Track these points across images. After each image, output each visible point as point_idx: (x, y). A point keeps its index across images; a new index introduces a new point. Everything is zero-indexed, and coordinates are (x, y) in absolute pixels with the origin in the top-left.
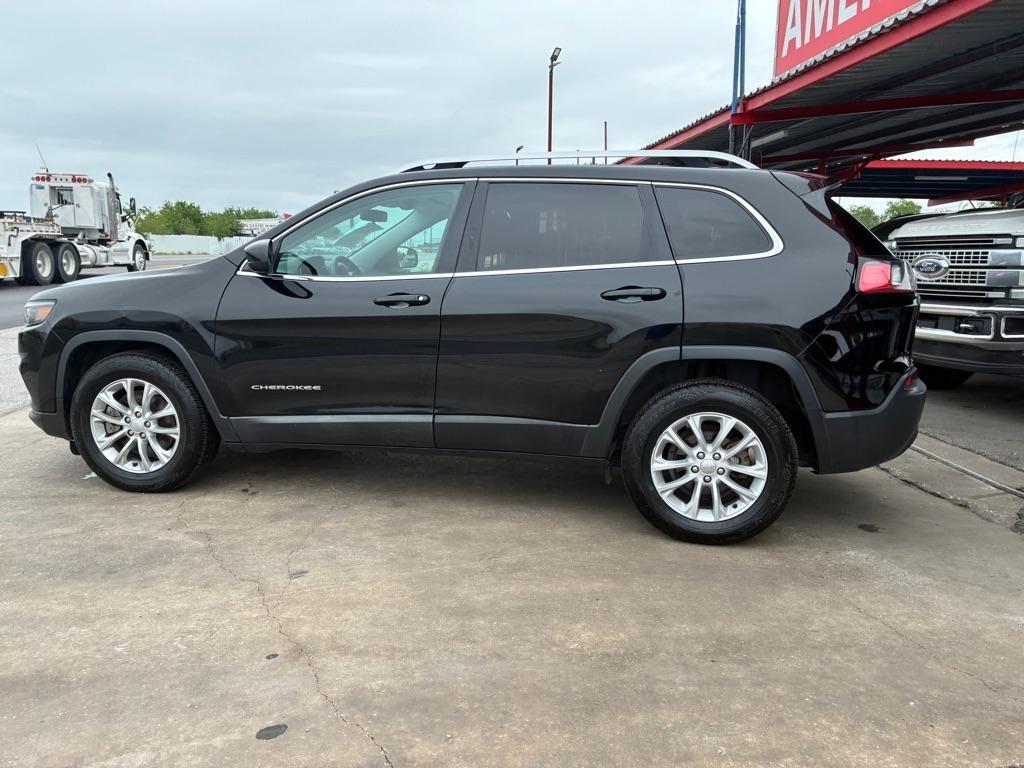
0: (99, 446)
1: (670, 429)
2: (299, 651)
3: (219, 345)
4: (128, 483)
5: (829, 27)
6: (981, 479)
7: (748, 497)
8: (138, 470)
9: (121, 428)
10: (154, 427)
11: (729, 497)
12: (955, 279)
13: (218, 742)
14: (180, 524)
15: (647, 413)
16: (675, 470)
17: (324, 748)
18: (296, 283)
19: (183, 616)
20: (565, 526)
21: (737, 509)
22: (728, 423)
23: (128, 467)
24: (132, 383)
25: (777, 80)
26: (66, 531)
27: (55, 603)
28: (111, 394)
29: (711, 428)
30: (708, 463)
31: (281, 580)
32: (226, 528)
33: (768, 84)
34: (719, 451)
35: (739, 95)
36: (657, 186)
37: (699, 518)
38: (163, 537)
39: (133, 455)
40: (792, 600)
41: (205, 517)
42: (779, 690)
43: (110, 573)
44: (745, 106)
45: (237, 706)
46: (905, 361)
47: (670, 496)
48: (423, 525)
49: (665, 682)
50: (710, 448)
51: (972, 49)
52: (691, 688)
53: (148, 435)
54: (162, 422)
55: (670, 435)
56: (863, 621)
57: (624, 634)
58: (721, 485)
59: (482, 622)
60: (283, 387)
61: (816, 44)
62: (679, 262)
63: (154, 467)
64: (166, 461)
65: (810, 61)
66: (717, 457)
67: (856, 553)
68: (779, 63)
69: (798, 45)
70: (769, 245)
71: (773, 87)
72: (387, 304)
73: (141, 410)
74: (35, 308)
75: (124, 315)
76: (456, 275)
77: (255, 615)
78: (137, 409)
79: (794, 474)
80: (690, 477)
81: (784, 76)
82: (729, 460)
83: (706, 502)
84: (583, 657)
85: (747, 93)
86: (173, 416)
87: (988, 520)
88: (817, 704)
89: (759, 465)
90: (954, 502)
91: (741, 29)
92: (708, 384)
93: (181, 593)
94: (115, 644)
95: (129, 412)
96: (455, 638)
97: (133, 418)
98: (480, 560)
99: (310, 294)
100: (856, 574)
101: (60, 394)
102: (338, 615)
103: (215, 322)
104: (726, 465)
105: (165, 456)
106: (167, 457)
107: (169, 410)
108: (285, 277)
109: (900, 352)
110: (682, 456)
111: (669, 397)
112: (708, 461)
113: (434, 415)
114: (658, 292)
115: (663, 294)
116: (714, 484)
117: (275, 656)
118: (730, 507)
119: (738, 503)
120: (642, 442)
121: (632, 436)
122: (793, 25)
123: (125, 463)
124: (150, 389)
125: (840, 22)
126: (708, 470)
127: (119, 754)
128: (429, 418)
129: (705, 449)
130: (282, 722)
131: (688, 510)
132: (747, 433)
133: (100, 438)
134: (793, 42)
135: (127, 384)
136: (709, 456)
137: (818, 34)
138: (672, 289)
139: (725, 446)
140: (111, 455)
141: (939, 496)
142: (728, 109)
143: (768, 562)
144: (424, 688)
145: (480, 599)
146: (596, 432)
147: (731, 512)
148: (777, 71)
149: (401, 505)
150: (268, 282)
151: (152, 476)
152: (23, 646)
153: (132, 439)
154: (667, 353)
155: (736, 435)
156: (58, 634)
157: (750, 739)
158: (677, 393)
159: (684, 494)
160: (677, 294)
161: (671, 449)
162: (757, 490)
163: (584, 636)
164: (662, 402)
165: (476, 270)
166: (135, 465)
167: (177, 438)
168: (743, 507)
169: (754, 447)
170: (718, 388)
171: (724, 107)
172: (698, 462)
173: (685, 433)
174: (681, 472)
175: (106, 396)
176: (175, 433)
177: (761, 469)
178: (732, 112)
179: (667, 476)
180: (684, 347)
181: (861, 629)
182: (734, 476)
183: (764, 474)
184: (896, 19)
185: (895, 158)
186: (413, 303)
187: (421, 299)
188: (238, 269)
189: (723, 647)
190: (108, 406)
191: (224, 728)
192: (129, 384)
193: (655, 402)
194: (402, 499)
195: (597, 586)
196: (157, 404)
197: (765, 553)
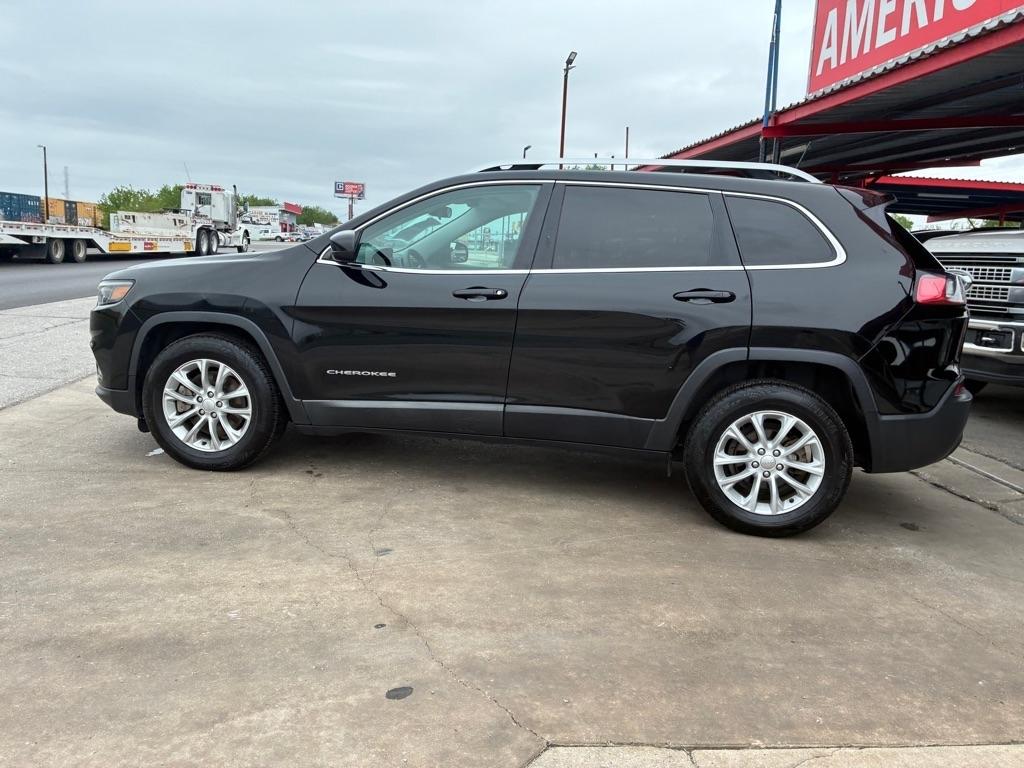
0: (170, 424)
1: (733, 426)
2: (404, 622)
3: (297, 330)
4: (196, 460)
5: (867, 49)
6: (1007, 485)
7: (805, 493)
8: (207, 448)
9: (192, 407)
10: (225, 408)
11: (786, 492)
12: (977, 294)
13: (351, 700)
14: (255, 502)
15: (714, 409)
16: (734, 465)
17: (451, 708)
18: (372, 273)
19: (285, 586)
20: (626, 516)
21: (793, 504)
22: (789, 421)
23: (198, 445)
24: (207, 364)
25: (811, 97)
26: (146, 504)
27: (157, 571)
28: (184, 374)
29: (772, 426)
30: (767, 459)
31: (370, 557)
32: (302, 506)
33: (802, 100)
34: (778, 448)
35: (770, 109)
36: (727, 196)
37: (757, 511)
38: (243, 513)
39: (203, 434)
40: (852, 590)
41: (278, 496)
42: (859, 669)
43: (202, 545)
44: (776, 119)
45: (359, 668)
46: (955, 369)
47: (730, 489)
48: (491, 510)
49: (754, 659)
50: (770, 445)
51: (1000, 77)
52: (780, 666)
53: (219, 415)
54: (233, 403)
55: (733, 431)
56: (922, 611)
57: (706, 616)
58: (779, 480)
59: (570, 601)
60: (359, 373)
61: (851, 65)
62: (747, 268)
63: (224, 446)
64: (236, 440)
65: (846, 81)
66: (777, 454)
67: (903, 550)
68: (814, 81)
69: (834, 65)
70: (833, 255)
71: (807, 103)
72: (465, 297)
73: (213, 391)
74: (111, 287)
75: (204, 298)
76: (533, 271)
77: (354, 588)
78: (210, 389)
79: (850, 472)
80: (750, 471)
81: (819, 93)
82: (787, 457)
83: (764, 496)
84: (673, 636)
85: (779, 108)
86: (245, 398)
87: (1018, 523)
88: (896, 682)
89: (816, 462)
90: (983, 505)
91: (775, 47)
92: (771, 384)
93: (276, 566)
94: (227, 610)
95: (202, 392)
96: (549, 614)
97: (205, 397)
98: (554, 544)
99: (384, 285)
100: (906, 567)
101: (133, 371)
102: (432, 590)
103: (295, 307)
104: (784, 462)
105: (235, 436)
106: (237, 436)
107: (243, 391)
108: (364, 266)
109: (951, 360)
110: (744, 452)
111: (734, 395)
112: (768, 457)
113: (505, 404)
114: (727, 295)
115: (732, 298)
116: (772, 479)
117: (383, 625)
118: (787, 502)
119: (795, 497)
120: (706, 436)
121: (697, 431)
122: (829, 45)
123: (194, 441)
124: (224, 370)
125: (877, 46)
126: (768, 467)
127: (261, 709)
128: (500, 408)
129: (766, 446)
130: (407, 684)
131: (746, 503)
132: (807, 431)
133: (172, 418)
134: (828, 62)
135: (202, 364)
136: (769, 453)
137: (854, 55)
138: (741, 292)
139: (784, 444)
140: (181, 433)
141: (969, 500)
142: (759, 122)
143: (823, 555)
144: (531, 658)
145: (564, 580)
146: (663, 426)
147: (788, 507)
148: (811, 87)
149: (464, 490)
150: (347, 271)
151: (222, 454)
152: (137, 611)
153: (203, 418)
154: (736, 353)
155: (795, 434)
156: (169, 600)
157: (842, 710)
158: (741, 392)
159: (743, 488)
160: (746, 298)
161: (733, 445)
162: (814, 485)
163: (667, 616)
164: (726, 399)
165: (552, 268)
166: (204, 444)
167: (248, 418)
168: (799, 502)
169: (812, 446)
170: (781, 388)
171: (754, 119)
172: (759, 458)
173: (747, 429)
174: (742, 467)
175: (180, 375)
176: (246, 413)
177: (818, 467)
178: (763, 125)
179: (728, 470)
180: (751, 348)
181: (922, 618)
182: (792, 472)
183: (821, 471)
184: (937, 47)
185: (901, 175)
186: (491, 297)
187: (499, 293)
188: (318, 258)
189: (798, 630)
190: (181, 384)
191: (354, 688)
192: (204, 365)
193: (721, 399)
194: (465, 485)
195: (669, 571)
196: (230, 384)
197: (819, 546)
